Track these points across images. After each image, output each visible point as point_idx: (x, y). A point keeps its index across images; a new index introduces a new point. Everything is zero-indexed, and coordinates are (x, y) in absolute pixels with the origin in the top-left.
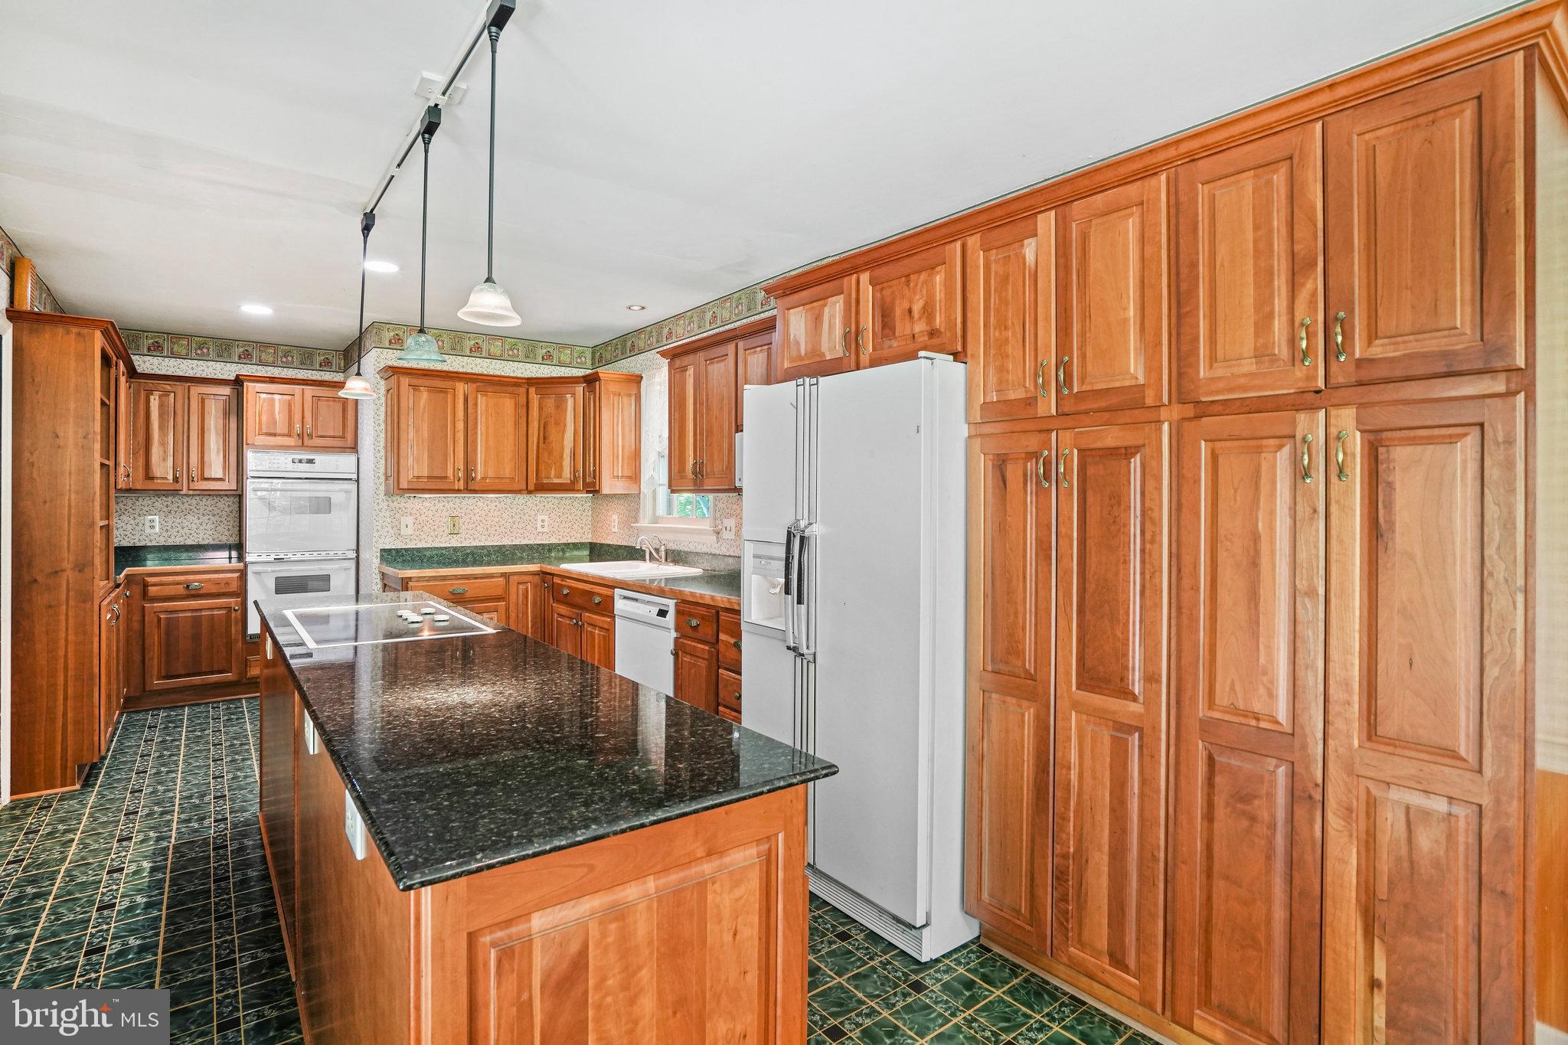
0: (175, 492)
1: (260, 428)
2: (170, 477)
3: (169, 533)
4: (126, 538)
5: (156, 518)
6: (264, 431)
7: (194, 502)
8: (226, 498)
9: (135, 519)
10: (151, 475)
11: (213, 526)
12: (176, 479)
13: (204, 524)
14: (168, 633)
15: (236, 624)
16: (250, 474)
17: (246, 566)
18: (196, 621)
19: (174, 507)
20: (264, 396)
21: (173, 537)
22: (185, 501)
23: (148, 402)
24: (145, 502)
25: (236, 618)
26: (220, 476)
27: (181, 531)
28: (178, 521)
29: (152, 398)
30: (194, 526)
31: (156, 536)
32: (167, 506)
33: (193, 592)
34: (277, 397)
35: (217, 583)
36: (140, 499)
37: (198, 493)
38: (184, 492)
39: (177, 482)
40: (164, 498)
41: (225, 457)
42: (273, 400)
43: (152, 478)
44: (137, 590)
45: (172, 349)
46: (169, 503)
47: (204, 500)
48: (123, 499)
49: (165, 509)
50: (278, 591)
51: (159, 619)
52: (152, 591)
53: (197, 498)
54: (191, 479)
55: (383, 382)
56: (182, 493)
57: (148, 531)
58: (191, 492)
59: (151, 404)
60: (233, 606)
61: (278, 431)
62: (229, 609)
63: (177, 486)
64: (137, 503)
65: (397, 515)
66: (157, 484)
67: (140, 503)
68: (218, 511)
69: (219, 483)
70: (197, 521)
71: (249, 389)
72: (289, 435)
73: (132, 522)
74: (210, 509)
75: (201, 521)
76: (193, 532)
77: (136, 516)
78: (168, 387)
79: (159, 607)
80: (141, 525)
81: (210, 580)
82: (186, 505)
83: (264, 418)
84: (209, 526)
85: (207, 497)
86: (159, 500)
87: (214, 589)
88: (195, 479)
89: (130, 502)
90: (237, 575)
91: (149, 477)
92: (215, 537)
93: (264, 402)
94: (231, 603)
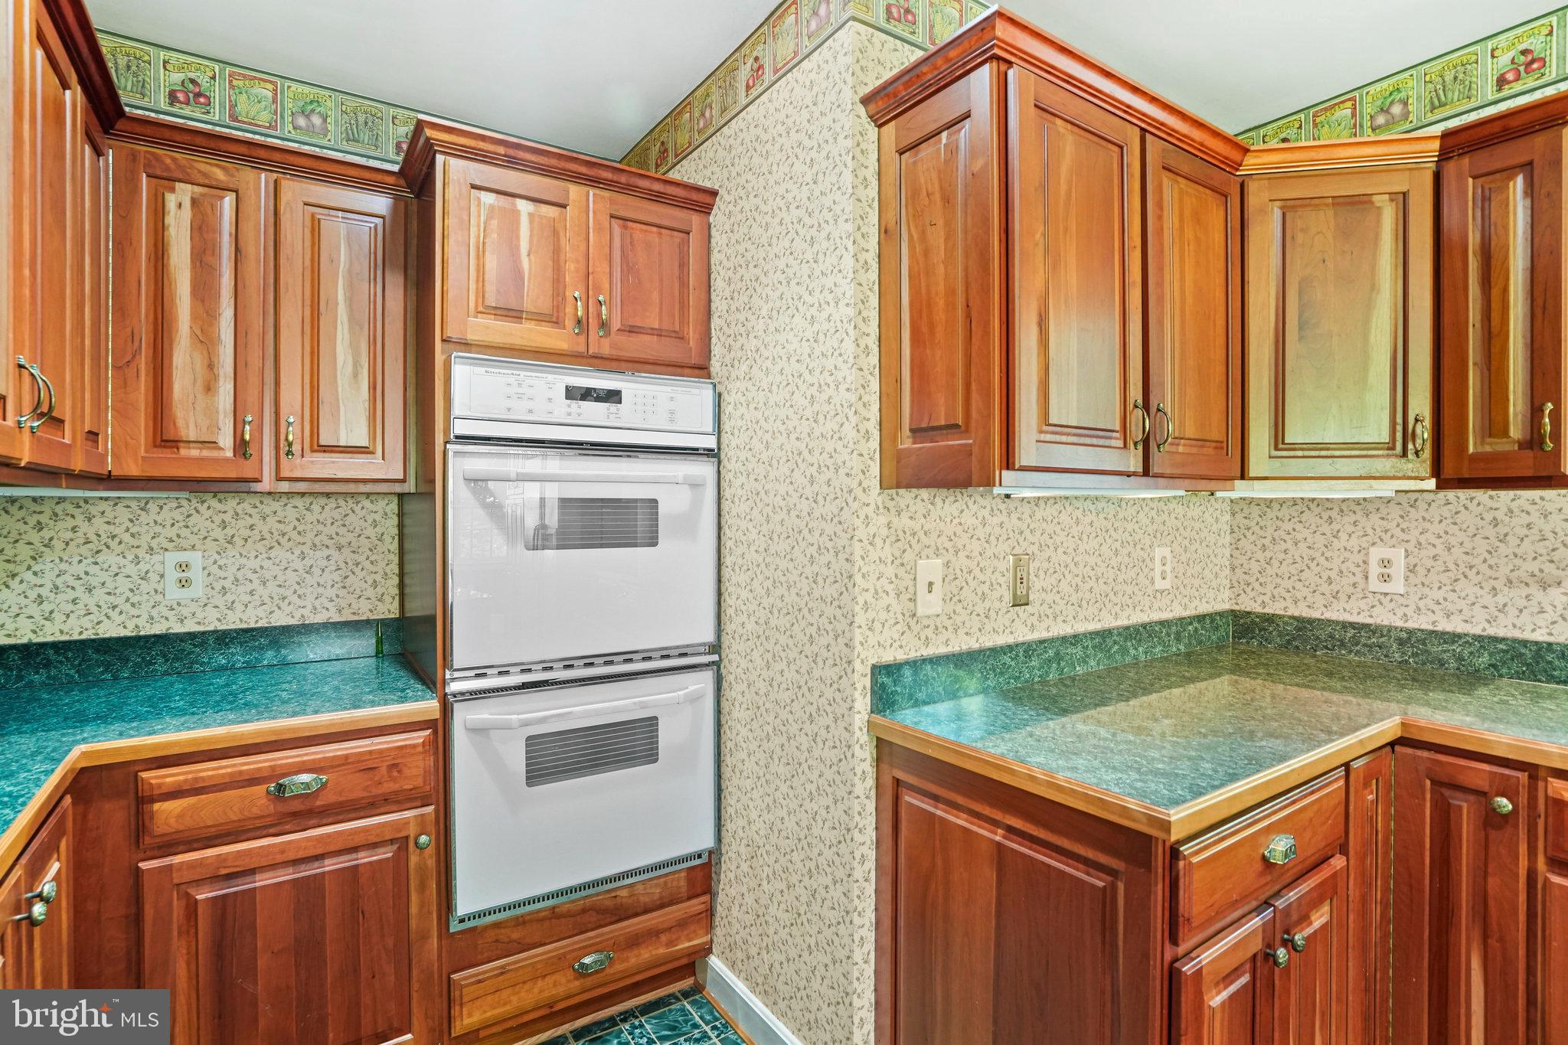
0: (239, 485)
1: (481, 294)
2: (226, 441)
3: (230, 597)
4: (114, 614)
5: (195, 558)
6: (491, 301)
7: (291, 514)
8: (366, 503)
9: (137, 560)
10: (170, 435)
11: (336, 576)
12: (241, 447)
13: (316, 571)
14: (220, 949)
15: (422, 887)
16: (460, 428)
17: (446, 709)
18: (308, 892)
19: (240, 528)
20: (488, 198)
21: (239, 607)
22: (267, 510)
23: (159, 212)
24: (166, 515)
25: (422, 869)
26: (361, 439)
27: (260, 590)
28: (254, 564)
29: (171, 200)
30: (292, 577)
31: (194, 607)
32: (224, 525)
33: (296, 806)
34: (524, 206)
35: (365, 765)
36: (153, 507)
37: (302, 487)
38: (266, 485)
39: (245, 456)
40: (214, 503)
41: (373, 387)
42: (516, 213)
43: (173, 443)
44: (114, 814)
45: (233, 106)
46: (227, 517)
47: (316, 507)
48: (104, 506)
49: (218, 533)
50: (536, 774)
51: (192, 906)
52: (167, 813)
53: (298, 502)
54: (283, 449)
55: (872, 131)
56: (257, 487)
57: (174, 593)
58: (285, 487)
59: (170, 220)
60: (412, 831)
61: (528, 305)
62: (402, 843)
63: (247, 470)
64: (144, 518)
65: (909, 556)
66: (189, 460)
67: (153, 516)
68: (350, 537)
69: (360, 459)
70: (298, 564)
71: (453, 175)
72: (557, 322)
73: (131, 569)
74: (331, 530)
75: (308, 562)
76: (288, 593)
77: (141, 553)
78: (219, 175)
79: (191, 865)
80: (154, 577)
81: (345, 760)
82: (271, 521)
83: (491, 263)
84: (328, 577)
85: (323, 501)
86: (203, 508)
87: (355, 787)
88: (296, 448)
89: (123, 514)
90: (419, 737)
91: (165, 439)
92: (343, 603)
93: (489, 218)
94: (406, 823)
